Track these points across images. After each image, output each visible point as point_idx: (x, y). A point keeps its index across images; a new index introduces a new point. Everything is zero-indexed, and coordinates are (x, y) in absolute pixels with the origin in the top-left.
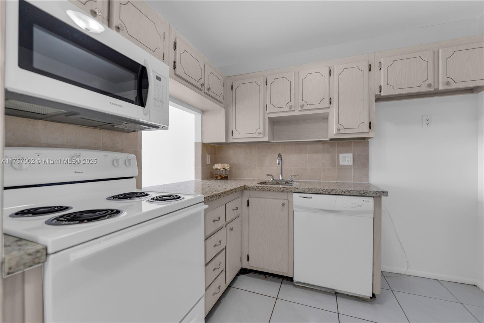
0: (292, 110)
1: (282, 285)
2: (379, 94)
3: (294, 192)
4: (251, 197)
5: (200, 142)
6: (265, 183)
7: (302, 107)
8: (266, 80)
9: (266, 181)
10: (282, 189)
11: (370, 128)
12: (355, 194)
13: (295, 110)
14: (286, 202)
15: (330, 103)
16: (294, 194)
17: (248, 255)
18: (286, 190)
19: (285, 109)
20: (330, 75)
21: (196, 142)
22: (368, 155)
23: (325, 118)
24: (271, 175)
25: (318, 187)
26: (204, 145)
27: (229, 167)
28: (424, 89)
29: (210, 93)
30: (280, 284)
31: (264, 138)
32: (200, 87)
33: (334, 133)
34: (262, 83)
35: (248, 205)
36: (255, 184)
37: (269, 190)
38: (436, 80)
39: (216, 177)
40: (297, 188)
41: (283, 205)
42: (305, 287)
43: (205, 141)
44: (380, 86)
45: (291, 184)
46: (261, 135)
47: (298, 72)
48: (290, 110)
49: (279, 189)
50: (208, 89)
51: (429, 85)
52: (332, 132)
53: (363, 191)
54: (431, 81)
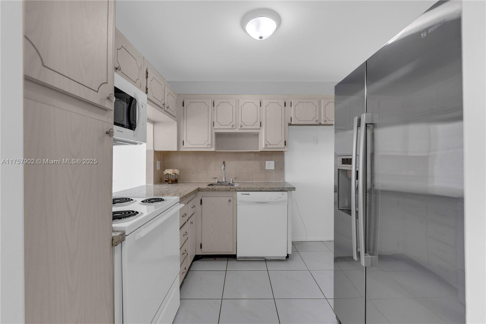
0: (234, 128)
1: (228, 262)
2: (290, 122)
3: (238, 191)
4: (204, 197)
5: (151, 150)
6: (212, 185)
7: (241, 126)
8: (214, 102)
9: (212, 183)
10: (228, 189)
11: (285, 145)
12: (277, 190)
13: (235, 129)
14: (231, 198)
15: (261, 125)
16: (237, 192)
17: (201, 244)
18: (231, 190)
19: (228, 127)
20: (261, 106)
21: (148, 149)
22: (284, 162)
23: (257, 135)
24: (216, 178)
25: (254, 186)
26: (156, 152)
27: (179, 172)
28: (314, 122)
29: (168, 110)
30: (227, 262)
31: (212, 148)
32: (162, 106)
33: (263, 147)
34: (210, 104)
35: (201, 204)
36: (205, 186)
37: (219, 190)
38: (320, 118)
39: (166, 181)
40: (240, 188)
41: (230, 201)
42: (245, 260)
43: (157, 149)
44: (291, 117)
45: (232, 184)
46: (209, 146)
47: (238, 100)
48: (232, 128)
49: (226, 190)
50: (167, 107)
51: (317, 121)
52: (262, 147)
53: (282, 188)
54: (317, 118)
